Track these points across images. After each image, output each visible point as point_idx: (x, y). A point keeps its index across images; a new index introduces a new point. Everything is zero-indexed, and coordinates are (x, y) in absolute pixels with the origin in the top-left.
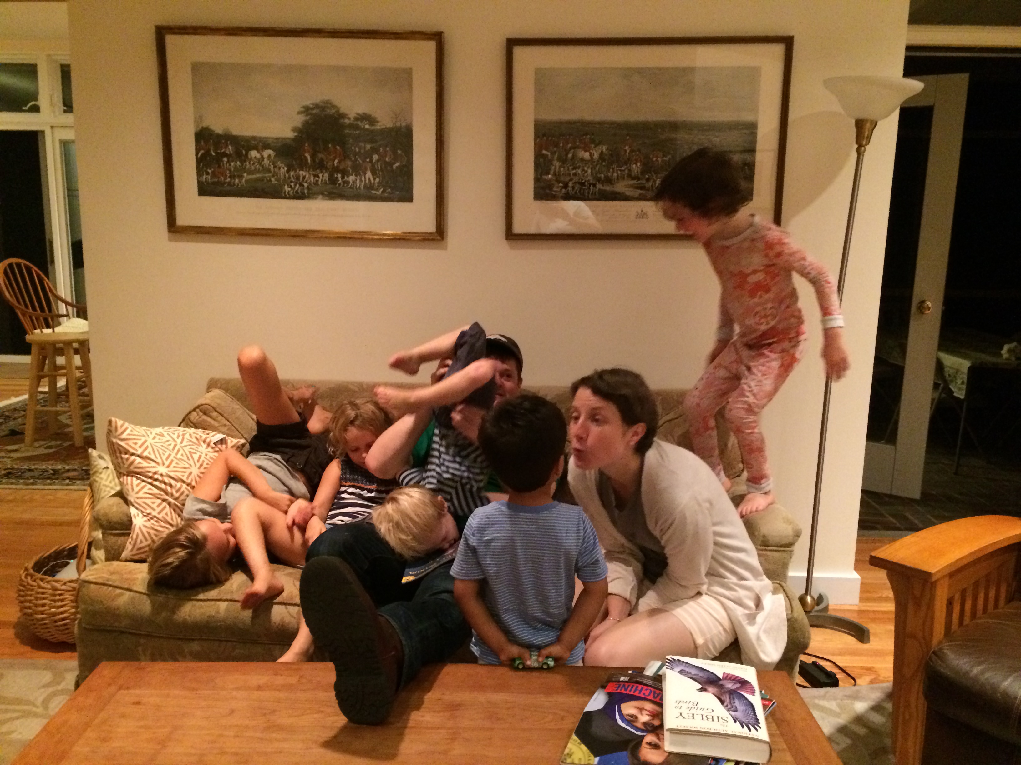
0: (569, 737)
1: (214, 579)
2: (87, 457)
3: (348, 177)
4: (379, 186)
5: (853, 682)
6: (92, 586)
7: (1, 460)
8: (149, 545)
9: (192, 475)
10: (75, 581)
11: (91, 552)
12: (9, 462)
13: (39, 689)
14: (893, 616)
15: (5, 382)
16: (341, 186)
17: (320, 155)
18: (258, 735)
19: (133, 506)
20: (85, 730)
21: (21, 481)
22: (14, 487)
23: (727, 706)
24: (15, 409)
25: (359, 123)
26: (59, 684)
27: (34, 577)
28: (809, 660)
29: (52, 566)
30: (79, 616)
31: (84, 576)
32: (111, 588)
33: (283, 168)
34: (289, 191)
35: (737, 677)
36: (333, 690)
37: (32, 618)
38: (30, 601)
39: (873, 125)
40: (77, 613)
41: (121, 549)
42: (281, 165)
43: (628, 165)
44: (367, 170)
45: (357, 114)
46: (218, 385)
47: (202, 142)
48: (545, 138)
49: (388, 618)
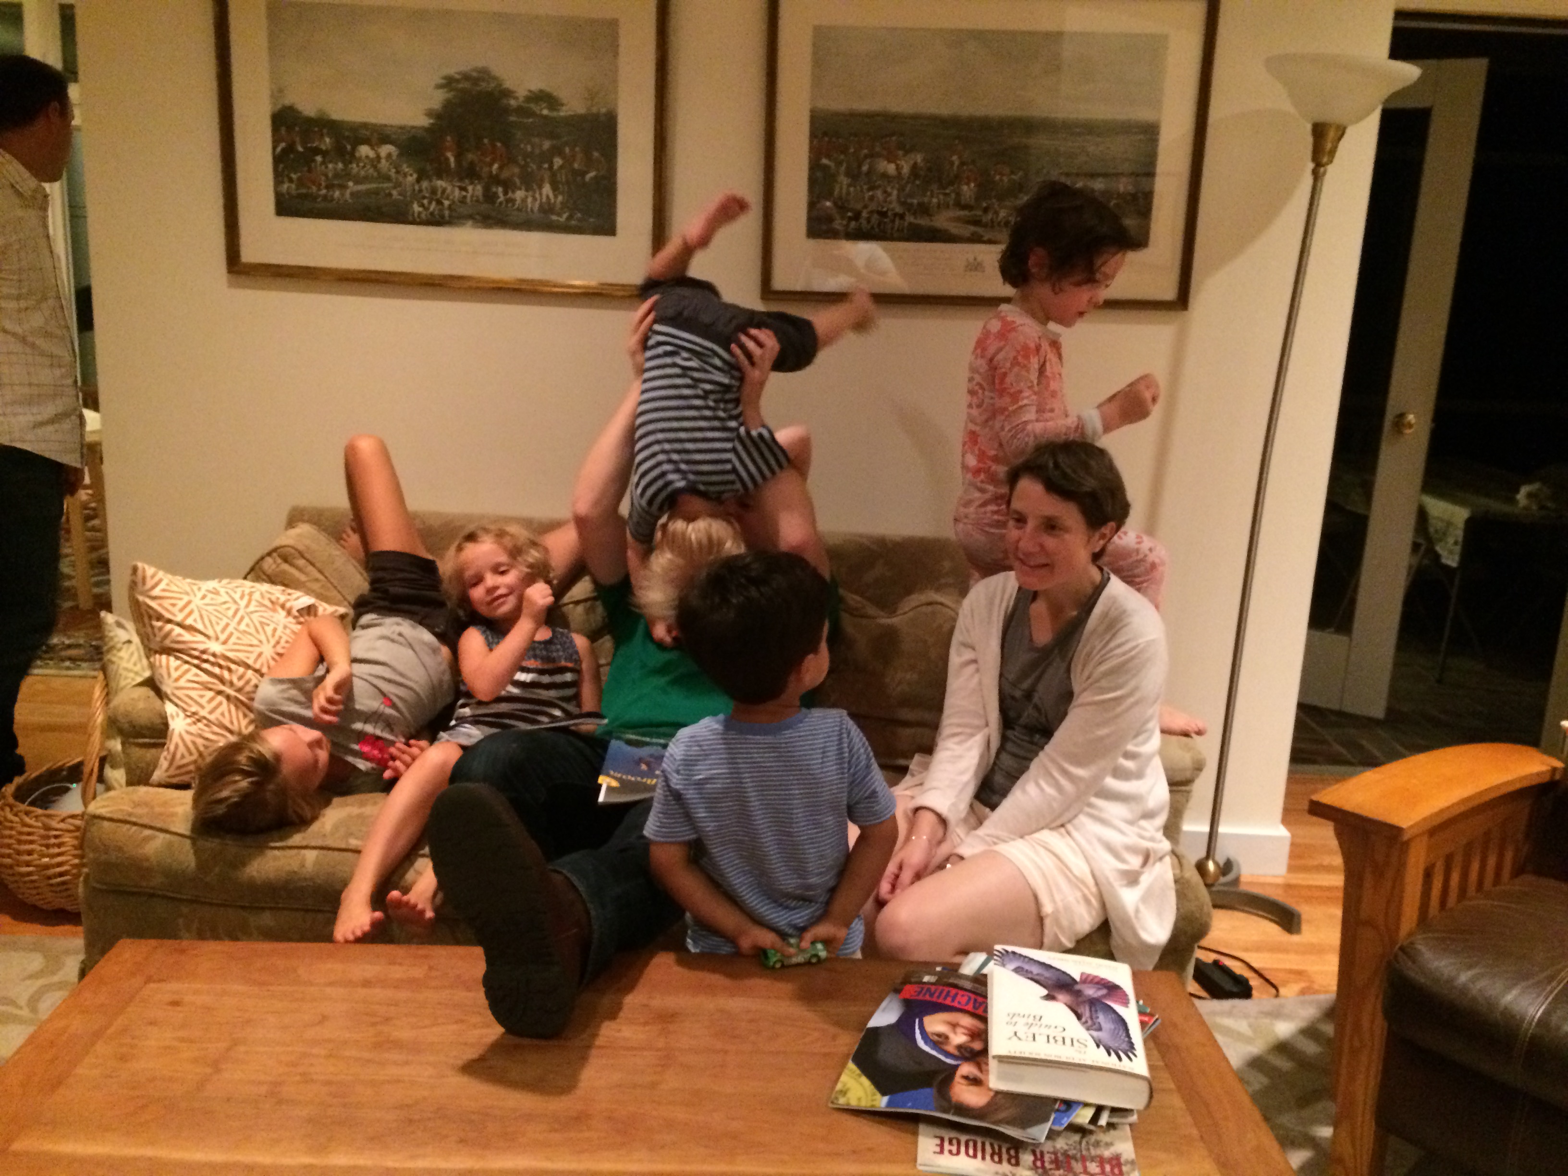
0: (843, 1066)
2: (99, 626)
3: (513, 192)
4: (562, 209)
5: (1274, 991)
6: (106, 824)
8: (195, 762)
9: (263, 656)
10: (78, 815)
11: (105, 773)
13: (24, 980)
14: (1340, 894)
16: (504, 206)
17: (470, 156)
18: (366, 1055)
19: (171, 700)
20: (93, 1044)
23: (1086, 1022)
25: (532, 106)
26: (53, 973)
27: (15, 809)
28: (1209, 958)
29: (43, 793)
30: (85, 870)
31: (93, 808)
32: (134, 828)
33: (411, 175)
34: (419, 213)
35: (1102, 979)
37: (11, 872)
38: (9, 846)
39: (1340, 133)
40: (83, 865)
41: (151, 768)
42: (407, 170)
43: (956, 186)
44: (544, 182)
45: (529, 91)
46: (306, 518)
47: (283, 129)
48: (826, 139)
49: (569, 875)
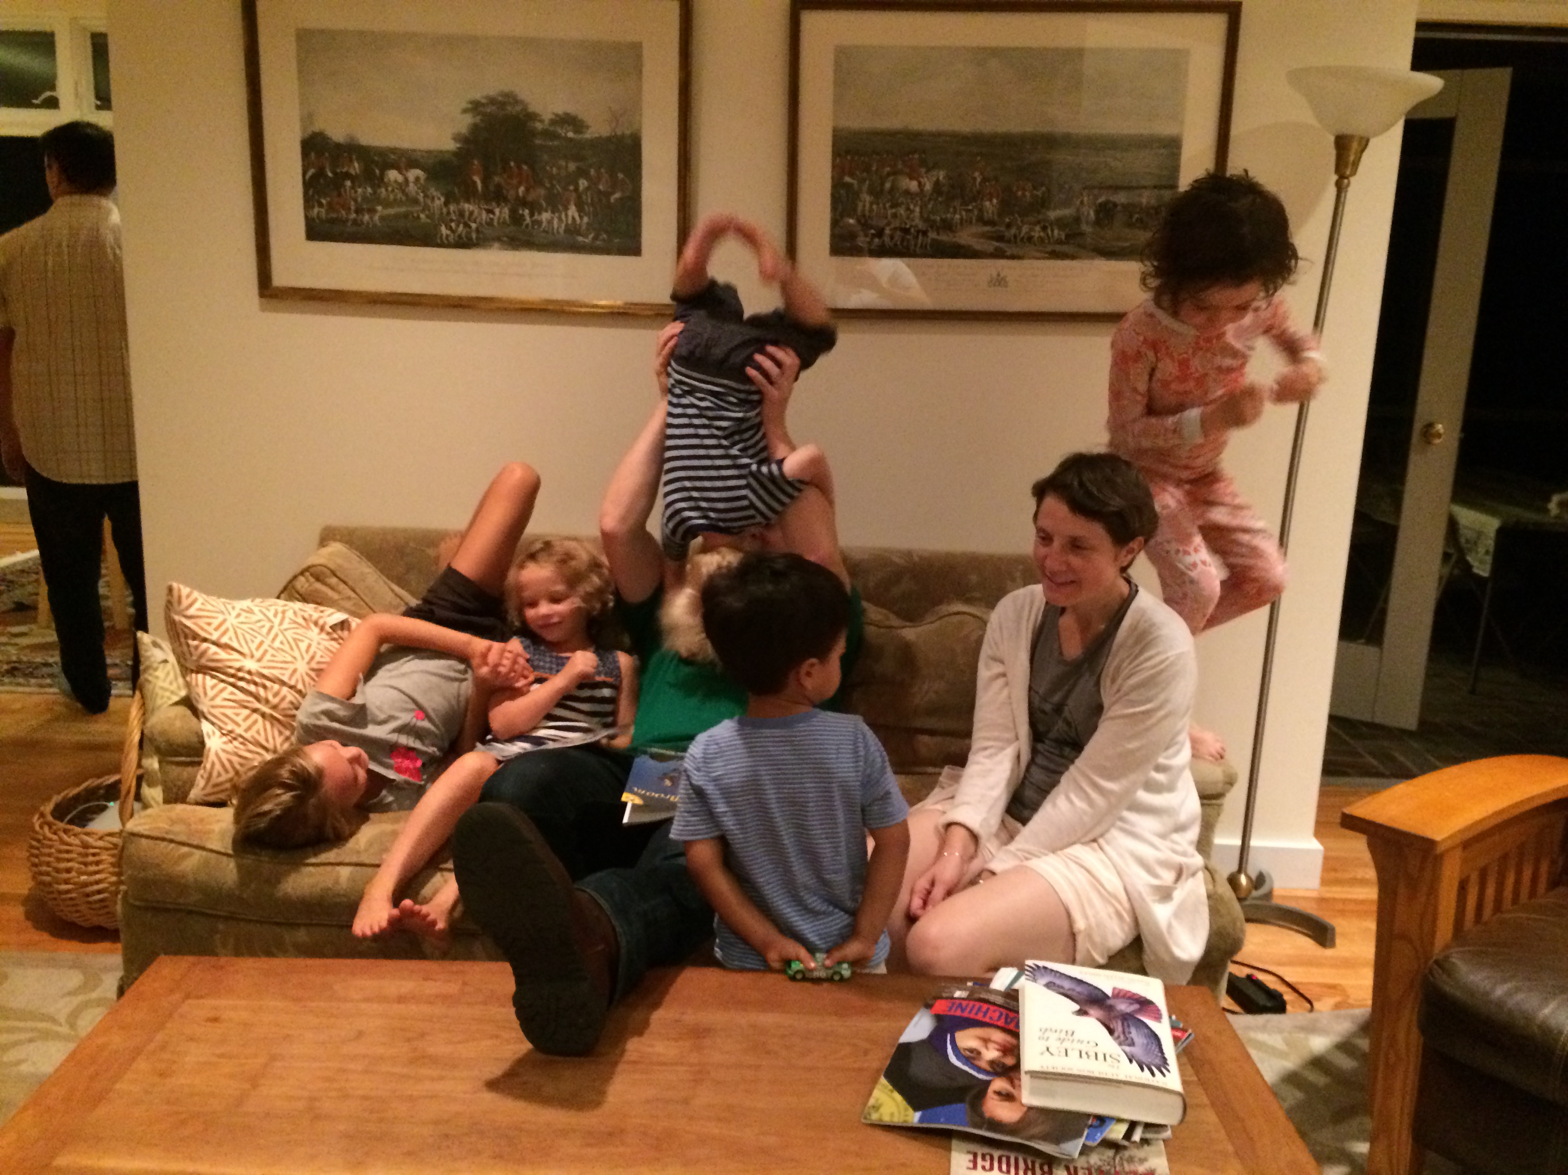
0: (875, 1082)
1: (331, 835)
2: (135, 646)
3: (540, 213)
4: (588, 229)
5: (1308, 1005)
6: (144, 841)
7: (3, 648)
8: (231, 780)
9: (298, 673)
10: (116, 833)
11: (142, 791)
12: (14, 652)
13: (63, 996)
14: (1374, 908)
15: (5, 528)
16: (530, 228)
17: (497, 179)
18: (397, 1070)
19: (206, 719)
20: (134, 1059)
21: (33, 681)
22: (21, 689)
23: (1119, 1037)
24: (22, 571)
25: (558, 129)
26: (92, 990)
27: (54, 827)
28: (1242, 972)
29: (81, 811)
30: (123, 888)
31: (131, 826)
32: (173, 845)
33: (439, 199)
34: (447, 236)
35: (1134, 994)
36: (511, 1003)
37: (51, 890)
38: (48, 864)
39: (1363, 145)
40: (121, 882)
41: (188, 786)
42: (435, 193)
43: (979, 202)
44: (569, 203)
45: (554, 114)
46: (338, 537)
47: (313, 155)
48: (849, 157)
49: (593, 893)
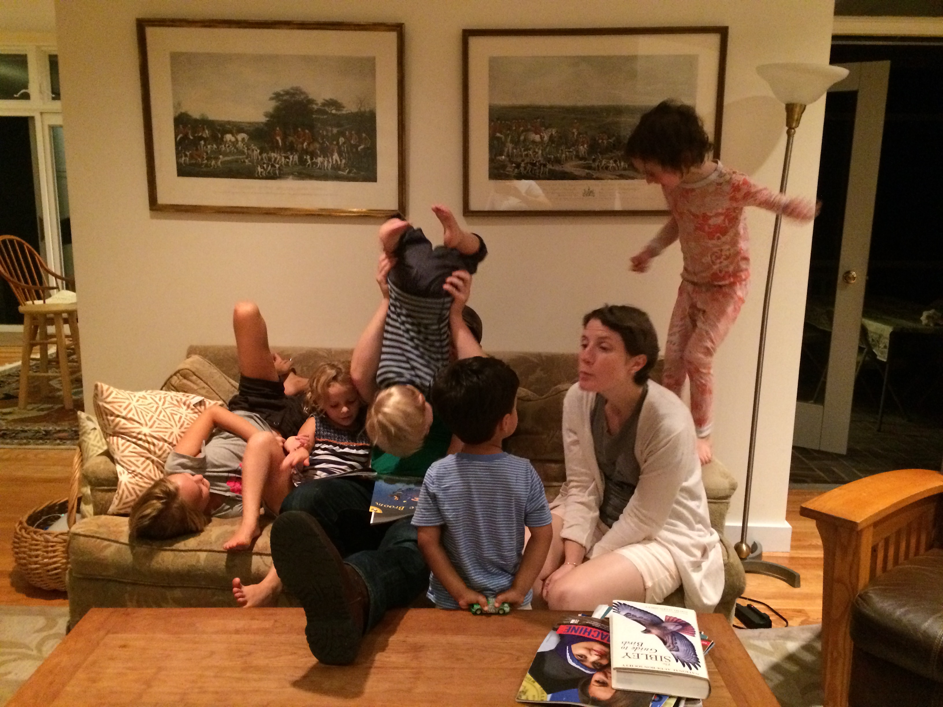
0: (524, 676)
2: (76, 419)
3: (316, 158)
4: (345, 167)
5: (785, 623)
6: (82, 538)
9: (174, 434)
10: (66, 533)
11: (81, 507)
12: (4, 424)
13: (34, 632)
14: (822, 562)
16: (310, 166)
17: (290, 138)
18: (237, 675)
19: (119, 464)
20: (75, 672)
21: (16, 441)
22: (6, 446)
23: (669, 646)
24: (9, 375)
25: (326, 108)
26: (51, 628)
27: (28, 530)
28: (744, 603)
29: (44, 520)
30: (69, 566)
31: (74, 529)
32: (99, 540)
33: (256, 151)
34: (261, 172)
35: (679, 619)
36: (304, 633)
37: (26, 568)
38: (24, 553)
39: (802, 109)
40: (68, 563)
41: (108, 504)
42: (254, 147)
43: (576, 147)
44: (334, 152)
45: (324, 99)
46: (198, 352)
47: (181, 126)
48: (499, 122)
49: (354, 566)
